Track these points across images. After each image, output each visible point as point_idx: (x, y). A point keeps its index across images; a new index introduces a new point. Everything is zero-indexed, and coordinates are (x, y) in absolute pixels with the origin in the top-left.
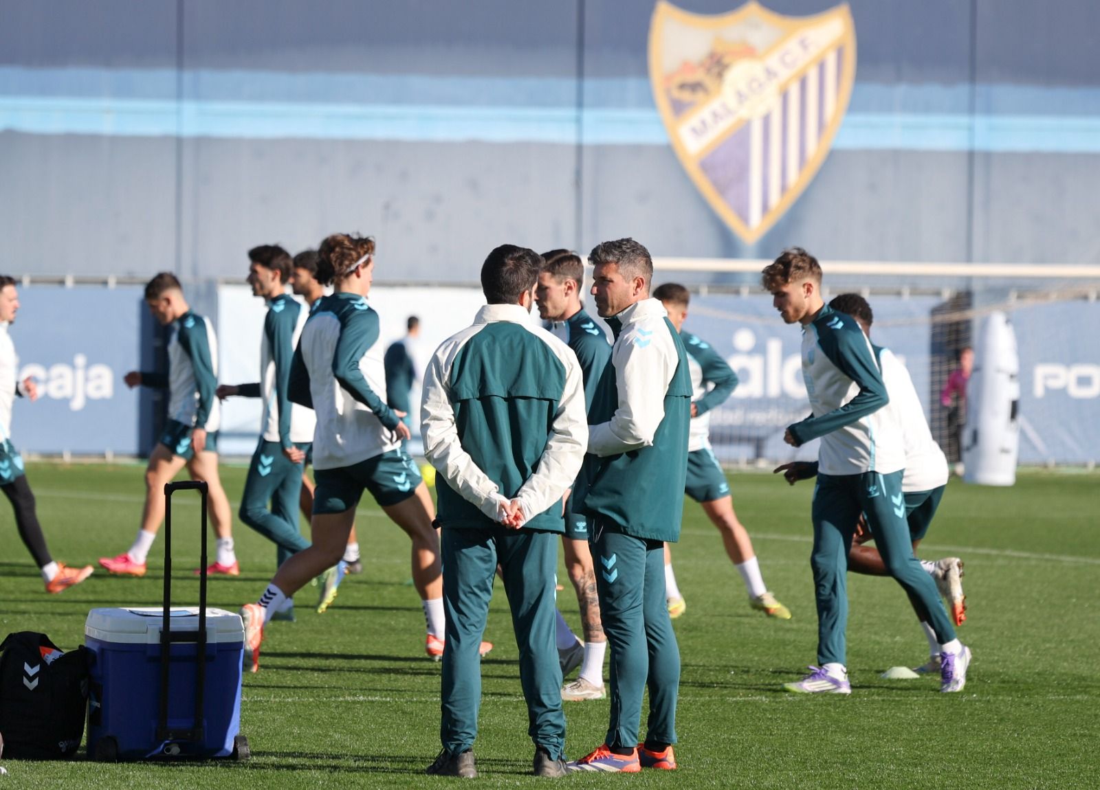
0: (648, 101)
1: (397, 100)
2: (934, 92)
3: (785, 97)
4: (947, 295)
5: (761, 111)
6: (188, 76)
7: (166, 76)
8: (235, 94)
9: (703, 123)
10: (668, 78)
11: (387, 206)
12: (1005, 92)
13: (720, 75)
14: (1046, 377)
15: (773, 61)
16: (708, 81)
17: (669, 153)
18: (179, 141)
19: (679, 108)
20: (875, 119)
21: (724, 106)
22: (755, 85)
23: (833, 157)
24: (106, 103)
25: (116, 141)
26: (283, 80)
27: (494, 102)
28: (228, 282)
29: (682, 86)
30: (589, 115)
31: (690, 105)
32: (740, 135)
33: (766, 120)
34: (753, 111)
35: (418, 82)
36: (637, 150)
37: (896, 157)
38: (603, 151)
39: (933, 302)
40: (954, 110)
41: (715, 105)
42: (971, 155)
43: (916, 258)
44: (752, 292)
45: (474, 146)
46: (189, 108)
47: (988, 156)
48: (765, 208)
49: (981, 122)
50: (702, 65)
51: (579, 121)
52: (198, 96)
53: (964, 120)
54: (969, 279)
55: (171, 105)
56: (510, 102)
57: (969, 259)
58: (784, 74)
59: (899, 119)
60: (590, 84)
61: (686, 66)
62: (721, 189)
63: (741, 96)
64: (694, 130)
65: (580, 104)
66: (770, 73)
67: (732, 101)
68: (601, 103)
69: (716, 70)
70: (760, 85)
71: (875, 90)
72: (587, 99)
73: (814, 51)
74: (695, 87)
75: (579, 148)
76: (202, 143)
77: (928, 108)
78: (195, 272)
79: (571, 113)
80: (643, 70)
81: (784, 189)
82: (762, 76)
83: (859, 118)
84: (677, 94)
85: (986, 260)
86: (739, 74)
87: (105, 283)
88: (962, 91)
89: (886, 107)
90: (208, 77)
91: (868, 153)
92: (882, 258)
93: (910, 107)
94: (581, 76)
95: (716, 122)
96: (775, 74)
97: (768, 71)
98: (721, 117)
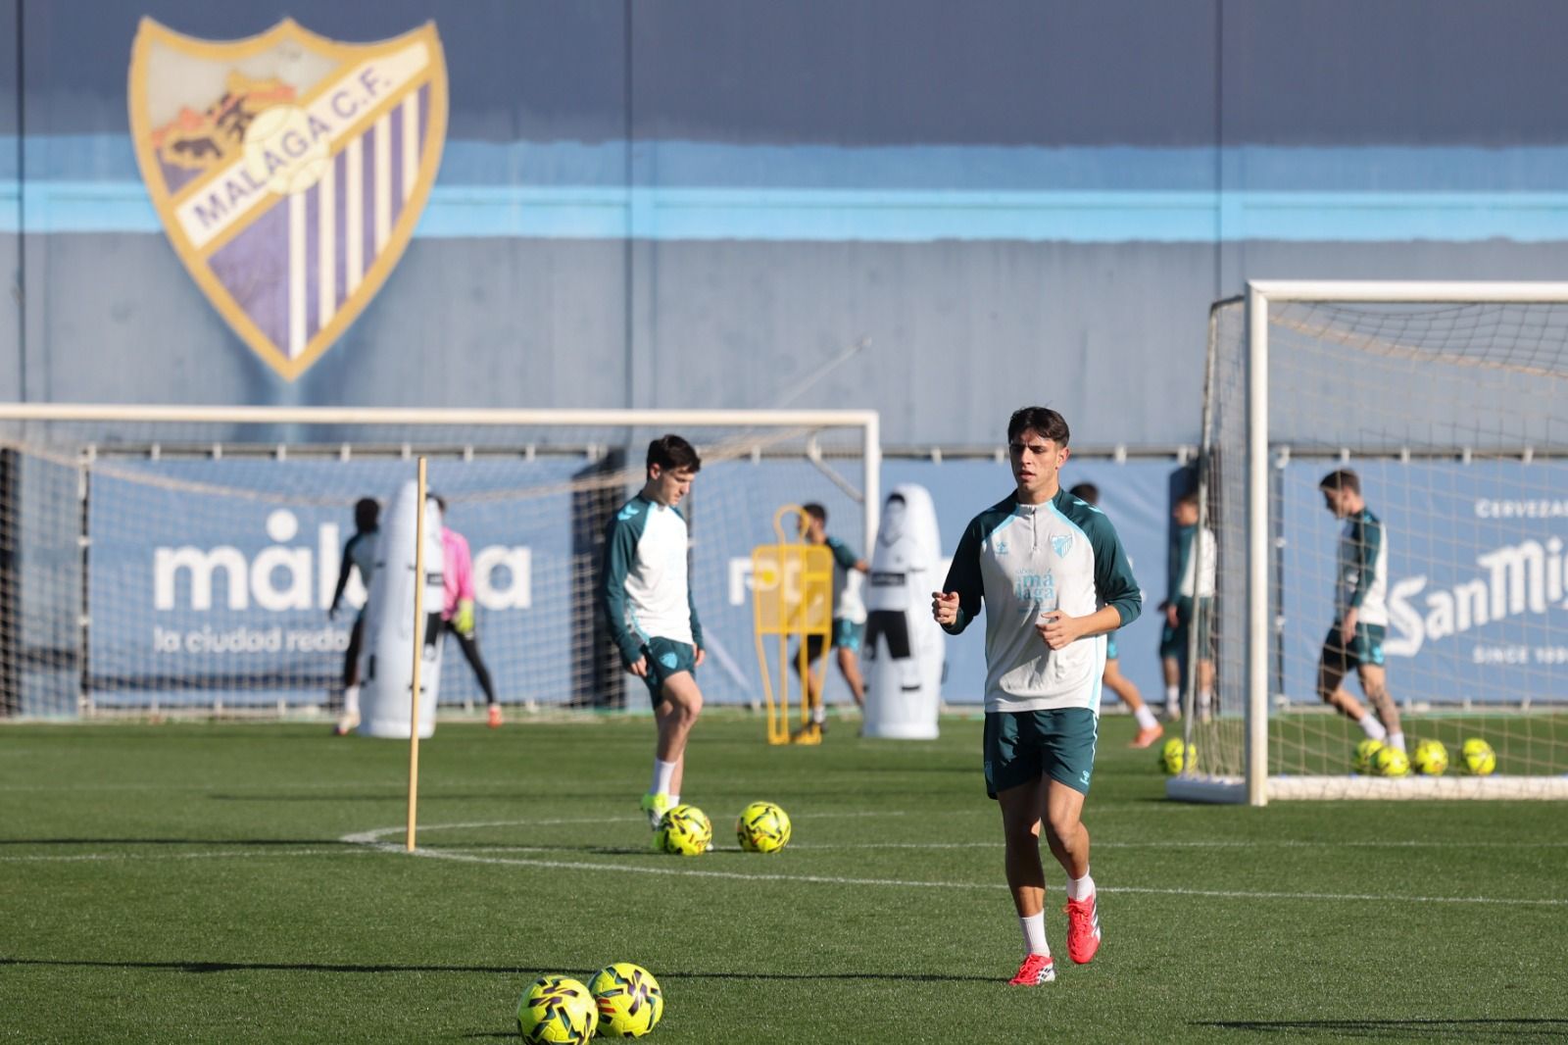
0: (129, 169)
2: (570, 151)
3: (340, 161)
4: (596, 451)
5: (304, 181)
9: (213, 199)
10: (159, 133)
12: (676, 152)
13: (240, 129)
14: (747, 574)
15: (321, 108)
16: (219, 137)
17: (162, 245)
19: (176, 179)
20: (478, 193)
21: (245, 174)
22: (292, 143)
23: (415, 248)
29: (180, 146)
30: (32, 189)
31: (196, 172)
32: (274, 218)
33: (313, 195)
34: (292, 181)
36: (112, 241)
37: (514, 248)
38: (57, 243)
39: (579, 464)
40: (600, 181)
41: (232, 173)
42: (629, 244)
43: (548, 404)
44: (290, 452)
47: (654, 246)
48: (313, 327)
49: (642, 196)
50: (210, 112)
51: (20, 197)
53: (618, 194)
54: (629, 428)
57: (628, 404)
58: (340, 126)
59: (516, 193)
60: (35, 144)
61: (185, 113)
63: (272, 162)
64: (199, 211)
65: (21, 176)
66: (317, 126)
67: (259, 170)
68: (53, 173)
69: (231, 121)
70: (304, 144)
71: (480, 150)
72: (30, 165)
73: (383, 92)
74: (201, 147)
75: (21, 238)
77: (562, 177)
79: (12, 187)
80: (121, 123)
81: (341, 298)
82: (304, 131)
83: (454, 192)
84: (171, 157)
85: (653, 404)
86: (268, 127)
88: (615, 149)
89: (500, 177)
91: (470, 242)
92: (496, 403)
93: (532, 176)
94: (21, 131)
95: (233, 199)
96: (325, 128)
97: (311, 120)
98: (241, 192)
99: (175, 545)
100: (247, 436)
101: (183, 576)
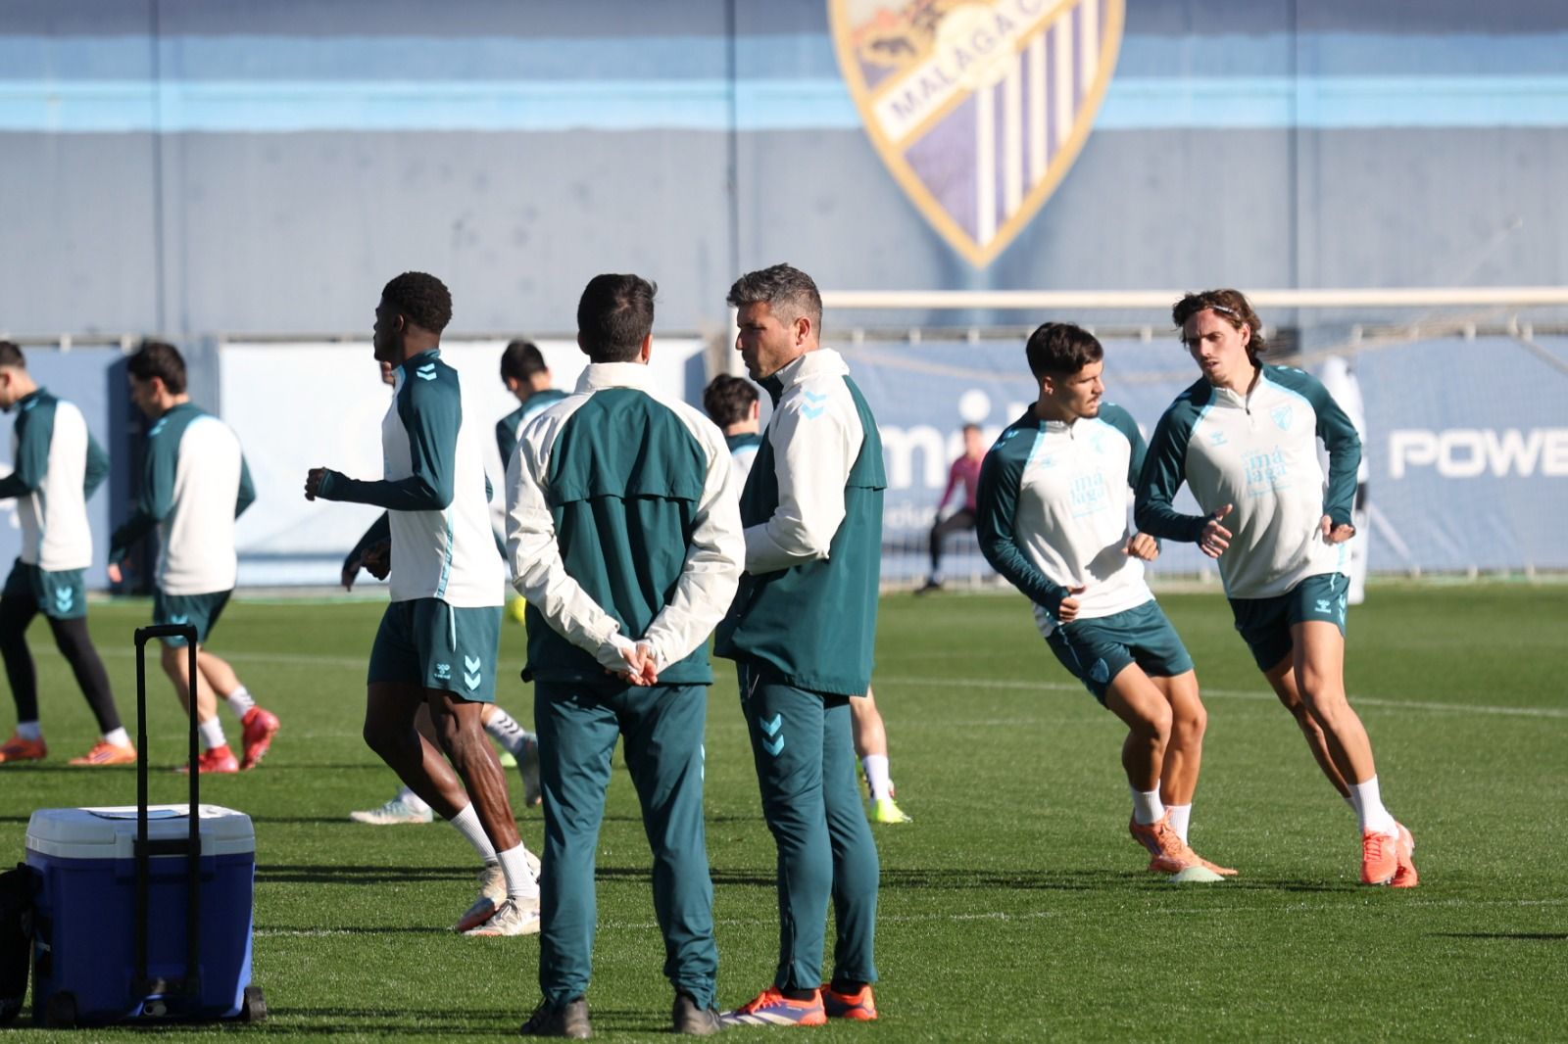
0: (830, 68)
1: (469, 73)
2: (1238, 44)
3: (1025, 56)
5: (991, 77)
6: (166, 45)
7: (135, 46)
8: (237, 71)
9: (909, 96)
10: (857, 33)
11: (458, 226)
12: (1339, 43)
13: (931, 27)
14: (1407, 449)
15: (1005, 5)
16: (914, 37)
17: (861, 140)
18: (157, 139)
19: (873, 76)
20: (1152, 85)
21: (938, 71)
22: (981, 41)
23: (1095, 141)
24: (50, 87)
25: (66, 141)
26: (301, 48)
27: (608, 74)
28: (232, 340)
29: (877, 45)
30: (744, 89)
31: (890, 71)
32: (963, 112)
33: (999, 90)
34: (980, 78)
35: (500, 48)
36: (814, 137)
37: (1185, 138)
38: (765, 139)
40: (1267, 71)
41: (925, 70)
42: (1293, 134)
44: (985, 336)
45: (581, 138)
46: (170, 90)
47: (1317, 134)
48: (1000, 216)
49: (1305, 86)
50: (905, 13)
51: (730, 97)
52: (181, 74)
53: (1281, 84)
54: (1294, 310)
55: (144, 88)
56: (632, 73)
57: (1293, 284)
58: (1024, 23)
59: (1188, 85)
60: (745, 45)
61: (883, 16)
62: (937, 192)
63: (961, 58)
64: (896, 107)
65: (731, 74)
66: (1003, 24)
67: (949, 65)
68: (762, 72)
69: (924, 20)
70: (989, 40)
71: (1153, 44)
72: (741, 65)
74: (896, 45)
75: (732, 136)
76: (188, 139)
77: (1229, 68)
78: (185, 326)
79: (720, 86)
80: (821, 23)
81: (1026, 188)
82: (990, 27)
83: (1132, 85)
84: (869, 55)
85: (1318, 284)
86: (956, 26)
87: (56, 344)
88: (1279, 41)
89: (1169, 69)
90: (196, 46)
91: (1146, 134)
93: (1205, 68)
94: (731, 31)
95: (927, 95)
96: (1010, 25)
97: (999, 19)
98: (935, 88)
100: (944, 324)
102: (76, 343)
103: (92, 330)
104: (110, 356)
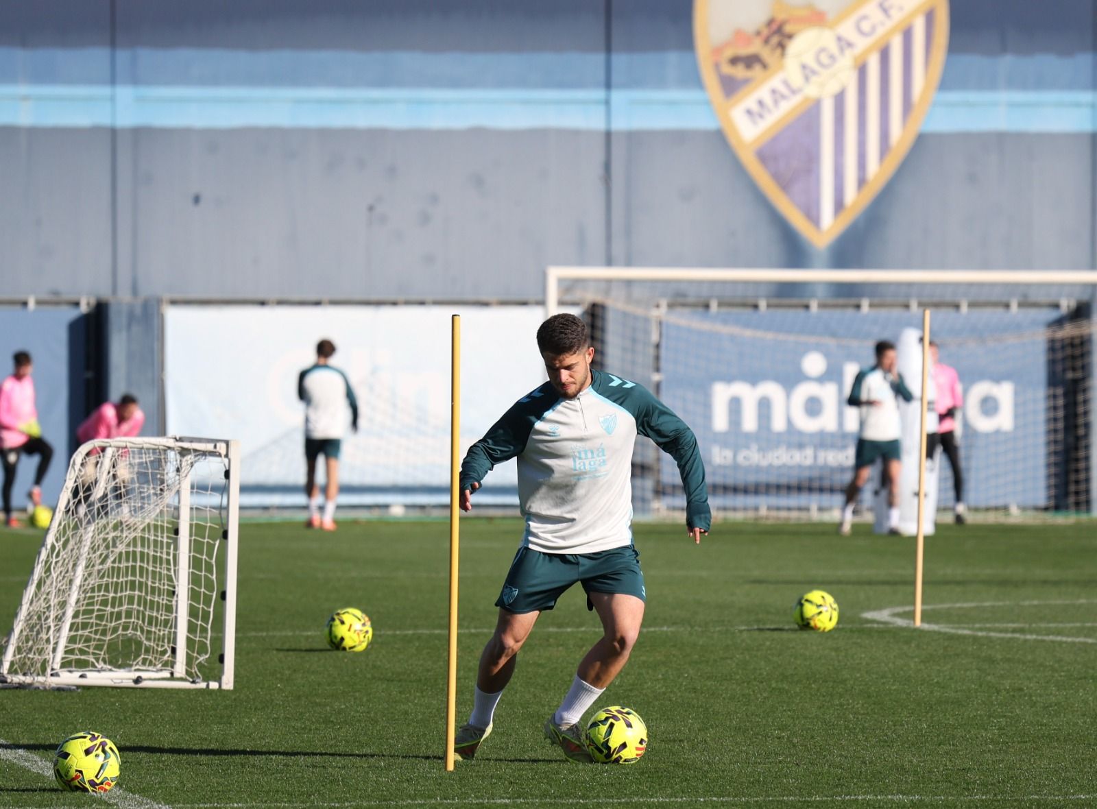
0: (693, 79)
1: (383, 82)
2: (1048, 63)
3: (862, 71)
4: (1067, 304)
5: (834, 88)
6: (123, 56)
7: (98, 56)
8: (182, 78)
9: (761, 103)
10: (717, 51)
11: (371, 208)
13: (782, 46)
15: (847, 29)
16: (765, 53)
17: (719, 140)
18: (113, 132)
19: (731, 87)
20: (972, 96)
21: (786, 83)
22: (824, 59)
23: (922, 141)
24: (23, 89)
25: (34, 133)
26: (243, 58)
27: (501, 83)
28: (174, 302)
29: (734, 61)
30: (618, 96)
31: (746, 81)
32: (809, 117)
33: (839, 99)
34: (823, 89)
35: (409, 60)
36: (679, 137)
37: (1000, 140)
38: (635, 138)
39: (1053, 315)
40: (1071, 86)
41: (776, 82)
42: (1094, 138)
43: (1029, 266)
44: (822, 306)
45: (478, 133)
46: (125, 93)
48: (839, 205)
50: (758, 33)
51: (607, 102)
52: (135, 80)
53: (1086, 96)
55: (105, 91)
56: (522, 82)
58: (861, 44)
59: (1004, 96)
60: (620, 60)
61: (739, 35)
62: (785, 185)
63: (807, 72)
64: (749, 112)
65: (608, 85)
66: (844, 44)
67: (796, 78)
68: (634, 82)
69: (775, 40)
70: (832, 57)
71: (974, 62)
72: (615, 78)
73: (897, 16)
74: (751, 61)
75: (608, 135)
76: (140, 134)
77: (1040, 83)
78: (135, 290)
79: (600, 94)
80: (686, 41)
81: (862, 182)
82: (833, 47)
83: (953, 96)
84: (727, 69)
86: (804, 45)
87: (25, 304)
88: (1084, 60)
89: (988, 83)
90: (147, 56)
91: (965, 138)
92: (986, 266)
93: (1016, 82)
94: (608, 49)
95: (776, 102)
96: (850, 45)
97: (839, 39)
98: (783, 97)
99: (729, 379)
100: (787, 294)
101: (735, 405)
102: (39, 303)
103: (56, 293)
104: (72, 314)
